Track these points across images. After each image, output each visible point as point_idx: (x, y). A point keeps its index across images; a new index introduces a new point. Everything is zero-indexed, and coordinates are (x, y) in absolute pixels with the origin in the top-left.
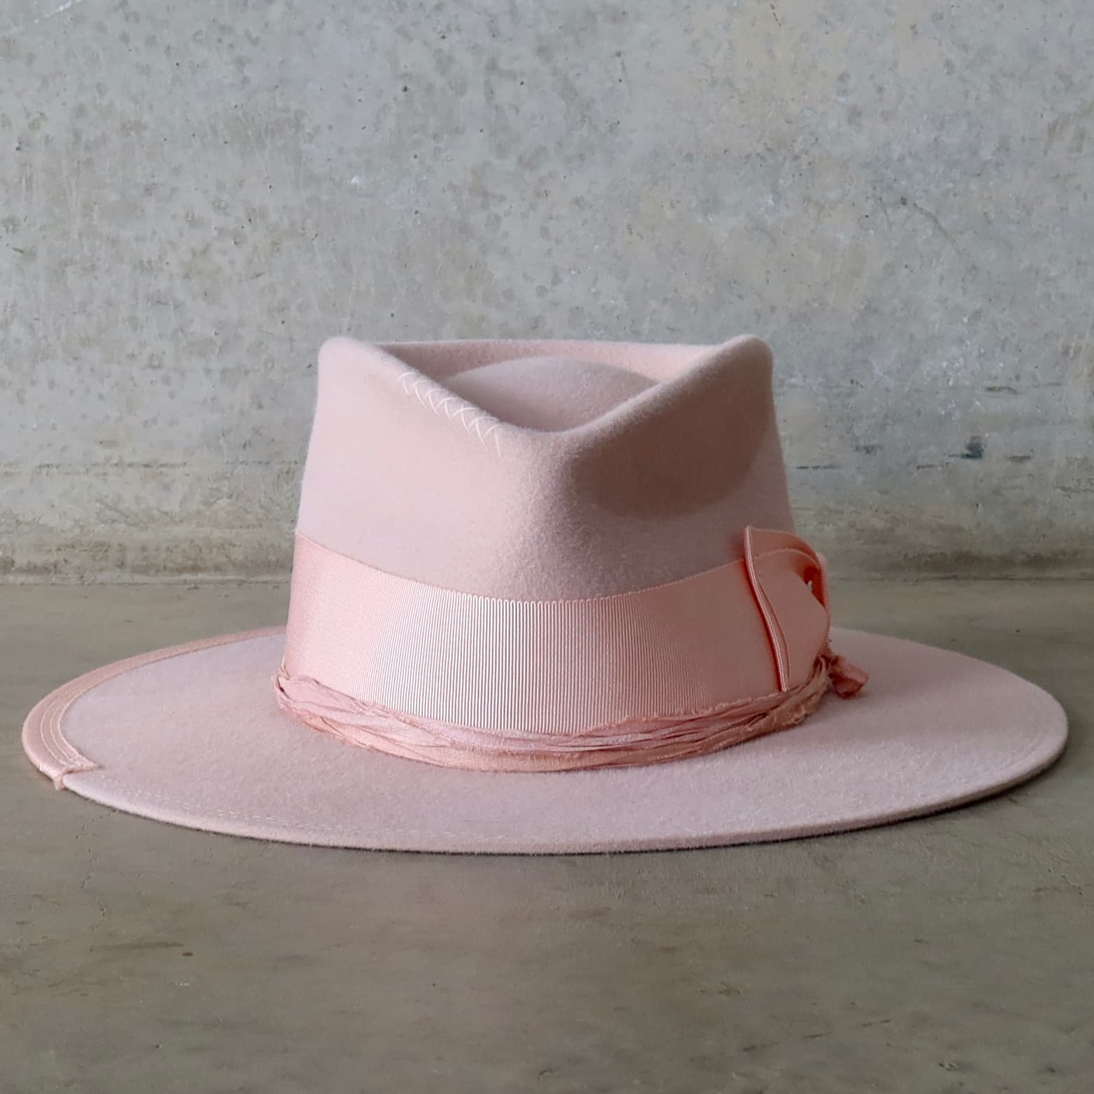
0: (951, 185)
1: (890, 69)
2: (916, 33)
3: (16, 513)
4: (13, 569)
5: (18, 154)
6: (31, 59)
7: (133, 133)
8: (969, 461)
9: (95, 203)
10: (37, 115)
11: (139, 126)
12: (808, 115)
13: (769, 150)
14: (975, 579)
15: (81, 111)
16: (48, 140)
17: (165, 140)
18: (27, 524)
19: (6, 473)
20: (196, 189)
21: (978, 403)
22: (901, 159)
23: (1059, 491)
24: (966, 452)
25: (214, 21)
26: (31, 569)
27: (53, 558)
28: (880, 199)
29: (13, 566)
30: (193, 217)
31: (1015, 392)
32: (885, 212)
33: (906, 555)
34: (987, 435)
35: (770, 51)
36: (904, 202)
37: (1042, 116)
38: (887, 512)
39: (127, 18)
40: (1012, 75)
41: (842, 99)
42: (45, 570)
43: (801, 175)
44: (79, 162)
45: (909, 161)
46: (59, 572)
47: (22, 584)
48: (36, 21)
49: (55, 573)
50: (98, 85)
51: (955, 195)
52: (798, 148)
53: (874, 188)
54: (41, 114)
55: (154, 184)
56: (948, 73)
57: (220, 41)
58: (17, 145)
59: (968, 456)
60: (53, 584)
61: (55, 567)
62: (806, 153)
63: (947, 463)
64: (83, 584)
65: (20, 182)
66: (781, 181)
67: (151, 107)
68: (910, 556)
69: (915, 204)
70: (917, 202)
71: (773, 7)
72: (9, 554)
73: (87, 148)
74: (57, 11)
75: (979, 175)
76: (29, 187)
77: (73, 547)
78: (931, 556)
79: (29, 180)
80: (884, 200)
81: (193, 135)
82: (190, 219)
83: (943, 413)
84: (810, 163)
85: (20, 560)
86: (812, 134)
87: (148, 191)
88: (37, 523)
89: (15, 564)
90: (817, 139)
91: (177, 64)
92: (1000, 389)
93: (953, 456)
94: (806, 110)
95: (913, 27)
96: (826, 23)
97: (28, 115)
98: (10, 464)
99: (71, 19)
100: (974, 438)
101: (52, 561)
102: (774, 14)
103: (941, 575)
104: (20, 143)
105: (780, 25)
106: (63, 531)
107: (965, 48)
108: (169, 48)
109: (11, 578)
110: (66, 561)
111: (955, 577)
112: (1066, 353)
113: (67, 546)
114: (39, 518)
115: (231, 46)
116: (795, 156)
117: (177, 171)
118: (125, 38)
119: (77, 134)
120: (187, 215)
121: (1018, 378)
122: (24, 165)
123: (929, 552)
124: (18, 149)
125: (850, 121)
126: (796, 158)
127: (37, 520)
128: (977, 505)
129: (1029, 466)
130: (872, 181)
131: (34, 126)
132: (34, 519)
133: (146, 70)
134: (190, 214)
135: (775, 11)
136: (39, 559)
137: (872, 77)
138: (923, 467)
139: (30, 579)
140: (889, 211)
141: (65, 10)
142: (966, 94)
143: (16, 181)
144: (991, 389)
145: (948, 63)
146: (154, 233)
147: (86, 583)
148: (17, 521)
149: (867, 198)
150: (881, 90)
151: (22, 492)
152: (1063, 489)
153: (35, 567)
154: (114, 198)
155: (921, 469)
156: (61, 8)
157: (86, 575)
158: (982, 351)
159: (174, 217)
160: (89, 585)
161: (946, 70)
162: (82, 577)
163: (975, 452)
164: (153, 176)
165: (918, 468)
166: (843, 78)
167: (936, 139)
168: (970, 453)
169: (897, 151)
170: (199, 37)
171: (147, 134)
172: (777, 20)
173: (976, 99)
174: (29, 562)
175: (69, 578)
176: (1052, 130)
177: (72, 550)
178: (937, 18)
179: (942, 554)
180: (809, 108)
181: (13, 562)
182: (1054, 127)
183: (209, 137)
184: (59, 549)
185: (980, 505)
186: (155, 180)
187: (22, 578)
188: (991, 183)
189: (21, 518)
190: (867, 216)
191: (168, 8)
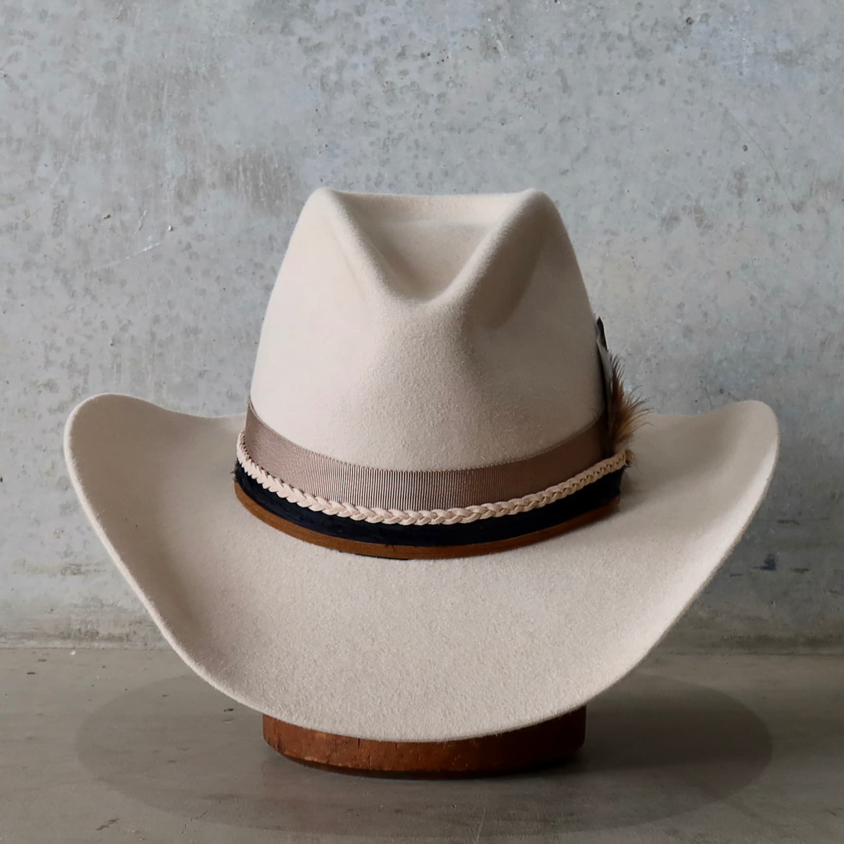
0: (753, 381)
1: (713, 301)
2: (730, 277)
3: (101, 598)
4: (97, 638)
5: (112, 348)
6: (123, 283)
7: (192, 336)
8: (766, 572)
9: (164, 383)
10: (126, 322)
11: (196, 331)
12: (656, 331)
13: (629, 354)
14: (771, 654)
15: (156, 320)
16: (133, 339)
17: (214, 340)
18: (108, 606)
19: (95, 570)
20: (235, 375)
21: (773, 532)
22: (720, 362)
23: (829, 593)
24: (764, 565)
25: (250, 260)
26: (110, 638)
27: (126, 630)
28: (706, 390)
29: (98, 636)
30: (231, 394)
31: (798, 524)
32: (709, 398)
33: (722, 637)
34: (779, 553)
35: (631, 287)
36: (721, 391)
37: (816, 334)
38: (709, 607)
39: (190, 258)
40: (795, 306)
41: (679, 321)
42: (120, 639)
43: (651, 372)
44: (154, 355)
45: (725, 364)
46: (130, 641)
47: (103, 649)
48: (128, 258)
49: (127, 641)
50: (169, 302)
51: (757, 388)
52: (649, 353)
53: (702, 382)
54: (129, 321)
55: (205, 371)
56: (752, 305)
57: (254, 273)
58: (111, 342)
59: (765, 568)
60: (126, 649)
61: (127, 637)
62: (655, 357)
63: (751, 573)
64: (146, 649)
65: (113, 368)
66: (637, 376)
67: (205, 318)
68: (725, 637)
69: (729, 394)
70: (732, 393)
71: (633, 258)
72: (95, 627)
73: (160, 345)
74: (142, 251)
75: (773, 374)
76: (119, 371)
77: (141, 623)
78: (739, 637)
79: (119, 366)
80: (708, 389)
81: (234, 337)
82: (229, 395)
83: (749, 538)
84: (657, 364)
85: (103, 632)
86: (659, 344)
87: (201, 375)
88: (116, 606)
89: (99, 635)
90: (662, 348)
91: (224, 289)
92: (787, 522)
93: (756, 568)
94: (654, 328)
95: (728, 273)
96: (669, 268)
97: (120, 322)
98: (98, 564)
99: (152, 257)
100: (770, 555)
101: (125, 632)
102: (634, 263)
103: (747, 651)
104: (114, 341)
105: (638, 270)
106: (134, 612)
107: (763, 287)
108: (218, 278)
109: (96, 644)
110: (135, 633)
111: (756, 653)
112: (833, 497)
113: (137, 622)
114: (118, 602)
115: (262, 277)
116: (647, 359)
117: (221, 361)
118: (188, 270)
119: (153, 335)
120: (228, 393)
121: (800, 514)
122: (116, 356)
123: (738, 635)
124: (112, 345)
125: (685, 336)
126: (648, 360)
127: (116, 603)
128: (772, 603)
129: (807, 575)
130: (700, 377)
131: (124, 329)
132: (113, 604)
133: (203, 292)
134: (230, 391)
135: (634, 260)
136: (117, 632)
137: (700, 306)
138: (735, 575)
139: (110, 645)
140: (712, 398)
141: (149, 250)
142: (765, 318)
143: (111, 366)
144: (781, 522)
145: (752, 298)
146: (204, 404)
147: (149, 648)
148: (102, 604)
149: (697, 388)
150: (706, 315)
151: (106, 584)
152: (831, 591)
153: (114, 637)
154: (178, 379)
155: (733, 577)
156: (146, 249)
157: (148, 643)
158: (776, 495)
159: (218, 393)
160: (151, 650)
161: (750, 303)
162: (146, 644)
163: (770, 565)
164: (205, 366)
165: (731, 576)
166: (681, 306)
167: (744, 349)
168: (767, 565)
169: (717, 356)
170: (240, 271)
171: (201, 336)
172: (635, 266)
173: (771, 322)
174: (109, 634)
175: (137, 645)
176: (823, 344)
177: (139, 625)
178: (745, 267)
179: (749, 637)
180: (657, 327)
181: (98, 633)
182: (824, 343)
183: (245, 339)
184: (130, 625)
185: (774, 603)
186: (206, 368)
187: (103, 645)
188: (782, 379)
189: (104, 602)
190: (696, 401)
191: (219, 250)
